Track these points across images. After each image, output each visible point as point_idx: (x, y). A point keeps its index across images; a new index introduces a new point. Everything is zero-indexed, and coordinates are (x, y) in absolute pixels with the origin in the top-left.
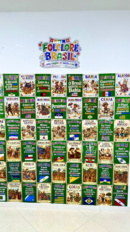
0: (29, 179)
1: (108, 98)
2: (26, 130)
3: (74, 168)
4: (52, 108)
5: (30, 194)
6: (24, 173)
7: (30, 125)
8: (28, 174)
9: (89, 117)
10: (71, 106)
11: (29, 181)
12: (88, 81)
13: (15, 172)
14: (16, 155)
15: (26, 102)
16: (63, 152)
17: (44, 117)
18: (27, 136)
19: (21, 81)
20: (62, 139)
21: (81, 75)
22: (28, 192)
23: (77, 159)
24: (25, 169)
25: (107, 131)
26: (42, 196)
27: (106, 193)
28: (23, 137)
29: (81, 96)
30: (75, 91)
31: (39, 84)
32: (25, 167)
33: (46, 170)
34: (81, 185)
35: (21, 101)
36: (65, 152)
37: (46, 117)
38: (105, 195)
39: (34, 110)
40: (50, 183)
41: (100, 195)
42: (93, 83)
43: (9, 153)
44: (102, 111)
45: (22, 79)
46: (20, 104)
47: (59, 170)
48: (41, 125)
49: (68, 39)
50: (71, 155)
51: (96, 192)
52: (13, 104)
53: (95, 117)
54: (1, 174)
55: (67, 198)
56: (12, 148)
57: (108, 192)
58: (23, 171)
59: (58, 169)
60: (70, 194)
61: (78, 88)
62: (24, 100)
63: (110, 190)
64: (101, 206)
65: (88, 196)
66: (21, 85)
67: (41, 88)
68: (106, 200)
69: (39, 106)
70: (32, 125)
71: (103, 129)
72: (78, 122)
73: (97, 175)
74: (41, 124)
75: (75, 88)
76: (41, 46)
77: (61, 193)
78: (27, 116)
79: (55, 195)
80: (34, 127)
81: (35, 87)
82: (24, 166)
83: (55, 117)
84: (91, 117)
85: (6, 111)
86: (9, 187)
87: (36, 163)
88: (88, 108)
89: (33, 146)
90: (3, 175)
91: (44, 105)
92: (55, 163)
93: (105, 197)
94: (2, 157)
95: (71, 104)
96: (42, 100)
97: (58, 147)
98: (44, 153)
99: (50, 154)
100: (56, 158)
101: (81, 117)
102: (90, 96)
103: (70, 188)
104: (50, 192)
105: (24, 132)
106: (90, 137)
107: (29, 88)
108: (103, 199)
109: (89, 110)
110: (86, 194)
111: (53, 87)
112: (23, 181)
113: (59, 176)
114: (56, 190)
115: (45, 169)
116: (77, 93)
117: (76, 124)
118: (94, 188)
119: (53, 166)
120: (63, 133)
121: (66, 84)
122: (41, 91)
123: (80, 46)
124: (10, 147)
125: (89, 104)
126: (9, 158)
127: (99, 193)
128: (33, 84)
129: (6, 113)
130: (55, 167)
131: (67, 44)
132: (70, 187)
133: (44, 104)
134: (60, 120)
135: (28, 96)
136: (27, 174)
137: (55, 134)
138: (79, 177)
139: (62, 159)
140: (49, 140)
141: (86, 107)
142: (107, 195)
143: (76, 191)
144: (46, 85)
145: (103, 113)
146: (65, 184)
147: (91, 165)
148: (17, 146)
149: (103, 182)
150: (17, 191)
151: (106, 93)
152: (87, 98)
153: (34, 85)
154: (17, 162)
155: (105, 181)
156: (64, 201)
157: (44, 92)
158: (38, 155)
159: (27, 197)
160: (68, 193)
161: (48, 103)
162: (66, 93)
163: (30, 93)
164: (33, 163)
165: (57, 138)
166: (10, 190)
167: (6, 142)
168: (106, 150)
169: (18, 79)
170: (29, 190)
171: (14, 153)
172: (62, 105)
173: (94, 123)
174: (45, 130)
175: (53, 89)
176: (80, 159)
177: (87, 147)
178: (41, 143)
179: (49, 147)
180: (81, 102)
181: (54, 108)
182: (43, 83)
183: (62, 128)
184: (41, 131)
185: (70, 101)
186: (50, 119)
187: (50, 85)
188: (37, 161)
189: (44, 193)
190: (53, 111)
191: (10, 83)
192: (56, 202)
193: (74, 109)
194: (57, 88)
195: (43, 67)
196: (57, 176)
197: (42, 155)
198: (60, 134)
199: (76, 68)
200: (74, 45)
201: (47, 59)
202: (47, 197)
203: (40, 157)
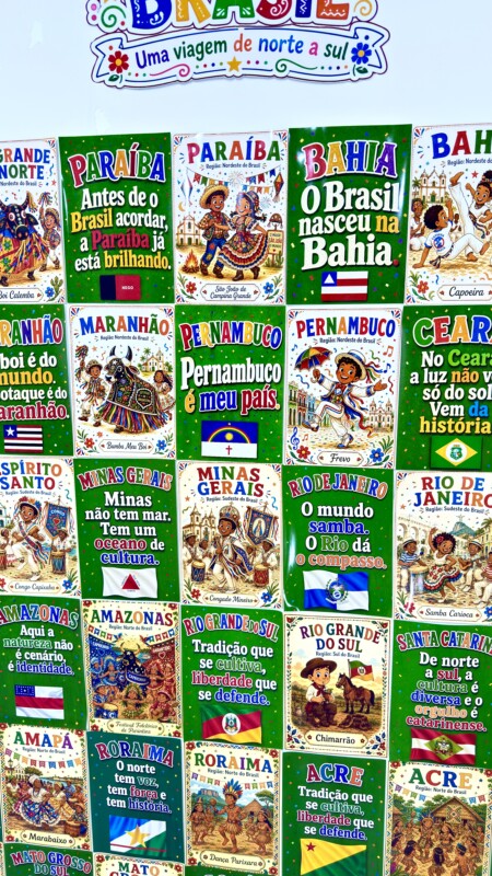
0: (46, 828)
2: (16, 528)
3: (332, 787)
4: (185, 386)
7: (41, 497)
8: (38, 798)
10: (317, 374)
11: (49, 839)
12: (454, 182)
15: (7, 342)
16: (261, 684)
17: (129, 446)
18: (20, 567)
20: (252, 598)
23: (357, 737)
24: (20, 765)
29: (396, 295)
30: (351, 262)
31: (87, 211)
32: (17, 756)
33: (151, 782)
36: (272, 685)
37: (142, 447)
39: (60, 394)
40: (175, 863)
47: (234, 791)
48: (111, 498)
50: (313, 704)
59: (222, 785)
61: (371, 237)
67: (106, 240)
69: (96, 367)
70: (53, 500)
72: (362, 484)
74: (107, 494)
75: (346, 232)
78: (14, 437)
80: (67, 510)
81: (61, 233)
82: (13, 747)
83: (204, 443)
87: (85, 737)
88: (443, 386)
89: (62, 633)
91: (126, 363)
92: (208, 749)
95: (314, 352)
96: (110, 326)
97: (226, 650)
99: (171, 688)
100: (211, 716)
101: (392, 454)
102: (459, 294)
106: (449, 594)
107: (24, 243)
109: (455, 401)
111: (189, 233)
112: (10, 838)
113: (232, 827)
115: (142, 780)
116: (364, 275)
117: (354, 499)
119: (190, 766)
120: (258, 559)
121: (282, 208)
122: (102, 262)
125: (455, 357)
128: (49, 213)
130: (203, 771)
133: (130, 357)
134: (237, 466)
135: (18, 296)
136: (34, 800)
137: (207, 562)
139: (254, 726)
140: (161, 597)
141: (429, 377)
144: (136, 219)
147: (449, 780)
152: (439, 310)
153: (56, 222)
157: (121, 273)
158: (97, 691)
161: (154, 351)
162: (282, 273)
163: (31, 277)
164: (67, 738)
172: (250, 365)
173: (484, 494)
174: (138, 531)
175: (190, 249)
176: (373, 737)
177: (426, 658)
178: (114, 615)
179: (168, 648)
180: (395, 343)
181: (198, 384)
182: (113, 204)
183: (252, 521)
184: (109, 535)
185: (310, 334)
186: (172, 463)
187: (163, 218)
188: (90, 724)
190: (187, 403)
193: (341, 396)
194: (214, 238)
195: (116, 83)
196: (217, 828)
197: (121, 690)
198: (241, 565)
199: (359, 75)
201: (142, 20)
203: (110, 707)
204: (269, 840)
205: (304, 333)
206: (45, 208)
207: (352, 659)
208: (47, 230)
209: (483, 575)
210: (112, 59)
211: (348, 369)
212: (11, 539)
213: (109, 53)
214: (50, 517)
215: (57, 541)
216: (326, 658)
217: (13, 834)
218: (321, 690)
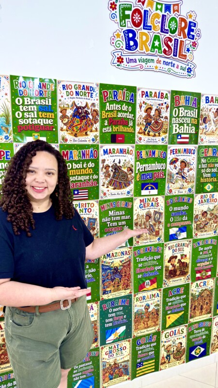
3: (175, 296)
4: (137, 172)
5: (85, 376)
7: (86, 216)
9: (206, 187)
10: (175, 166)
12: (210, 111)
15: (76, 158)
16: (156, 268)
17: (118, 194)
19: (63, 99)
20: (155, 240)
21: (199, 95)
22: (80, 374)
23: (182, 278)
26: (111, 372)
29: (196, 143)
30: (185, 132)
31: (108, 111)
33: (122, 313)
34: (186, 326)
36: (160, 267)
37: (122, 194)
39: (95, 177)
40: (128, 340)
41: (215, 334)
45: (65, 96)
47: (147, 307)
49: (178, 5)
50: (171, 270)
51: (210, 331)
53: (217, 187)
55: (161, 358)
61: (190, 125)
62: (71, 152)
64: (216, 353)
65: (197, 343)
66: (61, 112)
67: (112, 122)
69: (108, 166)
70: (90, 216)
72: (186, 199)
73: (213, 299)
74: (110, 212)
75: (184, 123)
76: (116, 8)
77: (150, 353)
78: (78, 194)
79: (139, 361)
80: (95, 219)
81: (99, 119)
83: (142, 191)
84: (211, 187)
87: (99, 304)
88: (206, 168)
89: (92, 266)
91: (118, 165)
92: (141, 295)
95: (174, 159)
96: (114, 152)
97: (147, 259)
99: (129, 277)
100: (141, 283)
101: (194, 190)
102: (210, 142)
103: (166, 337)
104: (128, 358)
106: (206, 229)
107: (84, 121)
109: (209, 173)
110: (193, 340)
111: (141, 121)
113: (147, 320)
114: (140, 350)
115: (118, 313)
116: (188, 136)
117: (183, 204)
118: (208, 323)
119: (134, 303)
120: (157, 227)
121: (168, 115)
122: (112, 129)
123: (199, 26)
125: (209, 160)
127: (215, 330)
128: (94, 111)
130: (138, 303)
131: (173, 16)
132: (167, 334)
133: (119, 163)
134: (152, 197)
135: (81, 141)
138: (183, 312)
139: (154, 283)
140: (127, 246)
141: (203, 166)
143: (177, 340)
144: (124, 115)
146: (158, 334)
147: (205, 284)
152: (206, 146)
153: (97, 114)
156: (154, 367)
157: (118, 133)
158: (104, 285)
159: (77, 385)
160: (163, 348)
161: (127, 160)
162: (167, 135)
163: (86, 134)
164: (92, 306)
165: (144, 239)
169: (54, 93)
170: (81, 368)
172: (157, 164)
173: (214, 198)
174: (120, 224)
175: (141, 126)
176: (186, 277)
177: (201, 249)
178: (111, 255)
179: (128, 263)
180: (195, 156)
181: (141, 171)
182: (117, 109)
183: (155, 215)
184: (110, 227)
185: (174, 154)
186: (132, 198)
187: (133, 115)
188: (101, 298)
189: (115, 364)
190: (137, 177)
191: (30, 105)
192: (139, 373)
193: (181, 173)
194: (148, 123)
195: (119, 67)
196: (142, 322)
197: (113, 282)
198: (152, 230)
199: (189, 77)
200: (188, 21)
201: (128, 47)
202: (121, 370)
203: (108, 289)
204: (157, 320)
205: (172, 154)
206: (93, 109)
207: (182, 254)
208: (93, 117)
209: (213, 222)
210: (118, 58)
211: (183, 164)
213: (117, 56)
214: (89, 223)
216: (175, 255)
218: (173, 266)
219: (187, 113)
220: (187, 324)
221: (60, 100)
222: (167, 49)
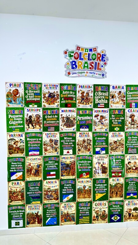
0: (51, 199)
1: (135, 109)
2: (49, 144)
3: (100, 184)
4: (78, 120)
5: (52, 216)
6: (45, 193)
7: (53, 139)
8: (50, 194)
9: (115, 129)
10: (97, 118)
11: (51, 202)
12: (115, 92)
13: (35, 193)
14: (37, 173)
15: (49, 114)
16: (89, 167)
17: (69, 130)
18: (49, 151)
19: (44, 90)
20: (88, 153)
21: (109, 86)
22: (50, 214)
23: (104, 174)
24: (47, 188)
25: (134, 143)
26: (66, 218)
27: (132, 208)
28: (45, 153)
29: (108, 107)
30: (102, 102)
31: (64, 94)
32: (46, 186)
33: (71, 187)
34: (107, 202)
35: (44, 112)
36: (91, 167)
37: (71, 130)
38: (131, 210)
39: (58, 122)
40: (74, 202)
41: (127, 210)
42: (120, 94)
43: (28, 171)
44: (129, 123)
45: (45, 89)
46: (43, 115)
47: (85, 187)
48: (65, 138)
49: (96, 48)
51: (123, 208)
52: (34, 115)
53: (122, 129)
54: (19, 196)
55: (93, 217)
56: (32, 165)
57: (135, 207)
58: (45, 191)
59: (83, 186)
60: (96, 212)
61: (105, 99)
62: (47, 111)
63: (136, 204)
64: (128, 222)
65: (115, 213)
66: (43, 95)
67: (66, 99)
68: (133, 216)
69: (64, 117)
70: (56, 139)
71: (130, 141)
72: (104, 134)
73: (124, 189)
75: (101, 98)
76: (67, 53)
77: (87, 212)
78: (50, 129)
79: (80, 215)
80: (58, 141)
81: (59, 97)
82: (45, 185)
83: (80, 129)
84: (118, 129)
85: (26, 124)
86: (28, 211)
87: (59, 180)
88: (115, 120)
89: (56, 162)
90: (21, 197)
91: (68, 117)
92: (81, 180)
93: (131, 212)
94: (20, 176)
95: (97, 115)
96: (66, 111)
97: (84, 162)
98: (68, 169)
99: (74, 170)
100: (81, 174)
101: (108, 130)
102: (116, 107)
104: (74, 212)
105: (46, 146)
106: (117, 150)
107: (53, 99)
108: (130, 215)
109: (116, 122)
110: (112, 211)
111: (79, 98)
112: (44, 203)
113: (84, 194)
114: (81, 209)
115: (69, 187)
116: (104, 104)
117: (103, 137)
118: (121, 203)
119: (77, 183)
120: (89, 147)
121: (92, 95)
122: (66, 102)
123: (107, 56)
124: (30, 164)
125: (116, 116)
126: (29, 176)
127: (126, 208)
128: (57, 94)
129: (26, 126)
130: (80, 184)
131: (94, 53)
132: (96, 204)
133: (69, 116)
134: (85, 132)
135: (52, 107)
136: (49, 194)
137: (81, 148)
138: (105, 194)
139: (88, 175)
140: (73, 154)
141: (113, 118)
142: (134, 210)
143: (102, 209)
144: (71, 96)
145: (130, 125)
146: (91, 202)
147: (118, 180)
148: (37, 162)
149: (130, 196)
150: (37, 214)
151: (133, 104)
152: (114, 109)
153: (59, 96)
154: (38, 181)
155: (132, 195)
156: (89, 221)
157: (68, 103)
158: (62, 172)
159: (48, 220)
160: (94, 211)
161: (73, 115)
162: (93, 104)
163: (54, 104)
164: (56, 181)
165: (82, 152)
166: (28, 214)
167: (26, 158)
168: (133, 163)
169: (41, 88)
170: (50, 211)
171: (34, 170)
172: (88, 117)
173: (121, 135)
174: (70, 143)
175: (79, 100)
176: (106, 174)
177: (114, 160)
178: (65, 158)
179: (74, 163)
180: (108, 114)
181: (80, 120)
182: (68, 93)
183: (88, 141)
184: (65, 144)
185: (96, 112)
186: (75, 132)
187: (75, 96)
188: (60, 178)
189: (68, 214)
190: (78, 123)
191: (31, 93)
192: (80, 222)
193: (101, 121)
194: (83, 99)
195: (69, 76)
196: (82, 194)
197: (66, 171)
198: (86, 148)
199: (103, 78)
200: (101, 54)
201: (73, 68)
202: (71, 218)
203: (64, 174)
204: (90, 195)
207: (103, 162)
208: (57, 97)
209: (121, 147)
210: (68, 73)
211: (102, 117)
212: (48, 146)
213: (68, 72)
214: (55, 142)
215: (56, 146)
216: (99, 162)
217: (44, 202)
219: (102, 94)
220: (108, 201)
221: (43, 91)
222: (91, 67)
